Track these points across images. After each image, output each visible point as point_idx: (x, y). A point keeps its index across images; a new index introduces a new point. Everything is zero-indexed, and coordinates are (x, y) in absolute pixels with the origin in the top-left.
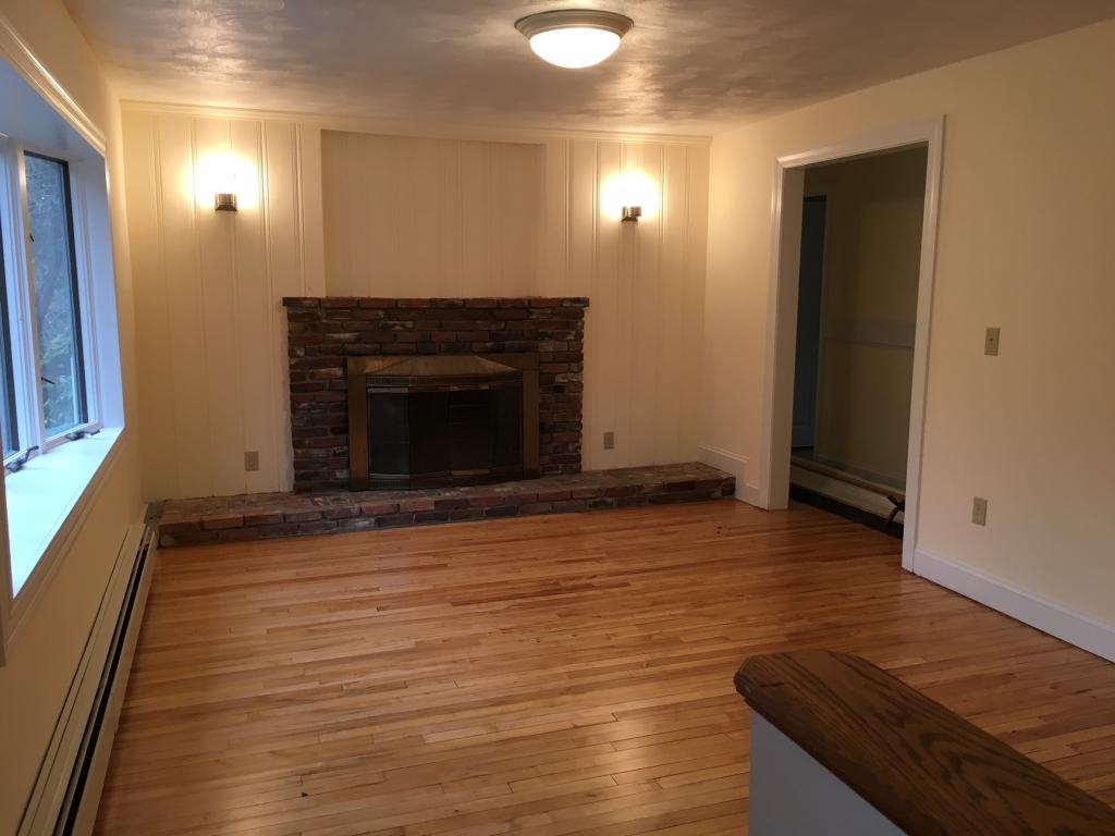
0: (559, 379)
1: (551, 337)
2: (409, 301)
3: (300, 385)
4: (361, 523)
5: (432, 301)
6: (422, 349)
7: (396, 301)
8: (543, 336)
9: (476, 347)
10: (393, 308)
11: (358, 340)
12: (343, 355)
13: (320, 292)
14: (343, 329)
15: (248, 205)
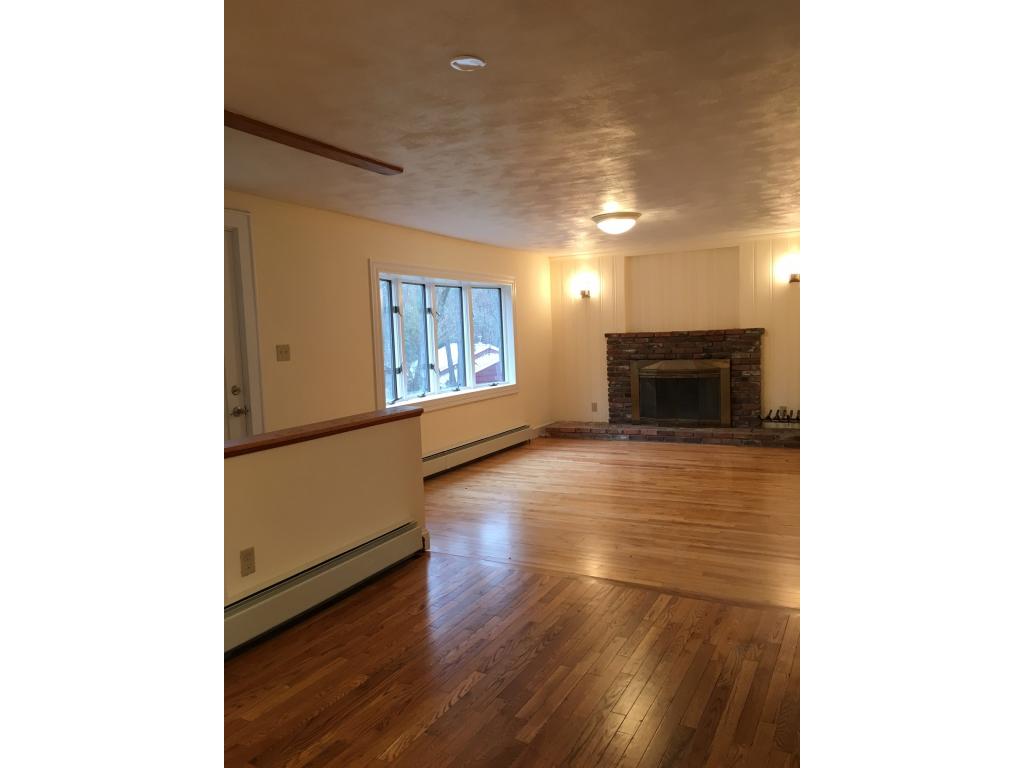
0: (745, 374)
1: (740, 350)
2: (660, 333)
3: (612, 374)
4: (623, 437)
5: (672, 333)
6: (667, 357)
7: (654, 334)
8: (734, 350)
9: (695, 356)
10: (653, 337)
11: (636, 353)
12: (629, 359)
13: (623, 330)
14: (630, 348)
15: (594, 295)
